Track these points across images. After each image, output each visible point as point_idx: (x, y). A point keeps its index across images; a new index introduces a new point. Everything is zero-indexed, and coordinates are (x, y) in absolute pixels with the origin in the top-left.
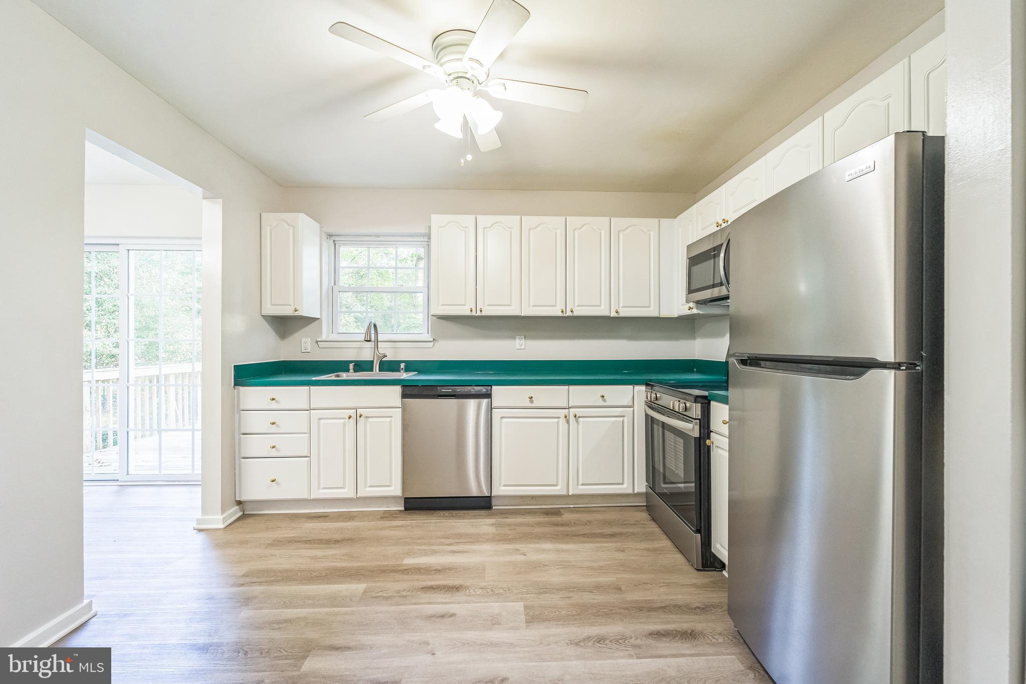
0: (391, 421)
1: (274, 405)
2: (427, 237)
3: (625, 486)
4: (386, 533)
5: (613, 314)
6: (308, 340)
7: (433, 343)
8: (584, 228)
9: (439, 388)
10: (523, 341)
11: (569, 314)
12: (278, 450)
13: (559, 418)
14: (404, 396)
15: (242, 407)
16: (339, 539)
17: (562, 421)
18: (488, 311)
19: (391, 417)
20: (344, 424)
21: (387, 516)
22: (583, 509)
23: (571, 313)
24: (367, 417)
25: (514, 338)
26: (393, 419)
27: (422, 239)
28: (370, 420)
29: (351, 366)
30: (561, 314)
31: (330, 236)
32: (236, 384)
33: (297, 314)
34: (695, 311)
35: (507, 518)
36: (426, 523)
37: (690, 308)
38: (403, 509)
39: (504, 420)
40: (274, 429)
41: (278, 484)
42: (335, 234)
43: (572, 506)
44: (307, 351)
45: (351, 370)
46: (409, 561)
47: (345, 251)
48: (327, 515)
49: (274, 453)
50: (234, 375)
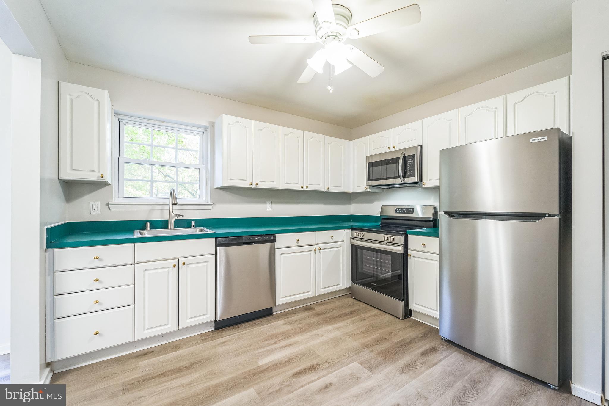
0: (207, 265)
1: (97, 263)
2: (203, 129)
3: (341, 285)
4: (220, 349)
5: (326, 190)
6: (98, 203)
7: (212, 206)
8: (312, 139)
9: (243, 237)
10: (271, 205)
11: (305, 189)
12: (101, 304)
13: (311, 251)
14: (218, 245)
15: (56, 269)
16: (187, 365)
17: (313, 252)
18: (261, 185)
19: (207, 262)
20: (168, 272)
21: (204, 337)
22: (321, 303)
23: (306, 188)
24: (188, 264)
25: (265, 203)
26: (209, 263)
27: (199, 130)
28: (190, 266)
29: (148, 224)
30: (301, 189)
31: (116, 114)
32: (48, 247)
33: (102, 179)
34: (368, 190)
35: (288, 318)
36: (241, 334)
37: (366, 189)
38: (213, 329)
39: (283, 255)
40: (97, 285)
41: (101, 335)
42: (120, 113)
43: (315, 302)
44: (96, 213)
45: (148, 228)
46: (264, 362)
47: (128, 128)
48: (151, 350)
49: (97, 307)
50: (47, 238)
